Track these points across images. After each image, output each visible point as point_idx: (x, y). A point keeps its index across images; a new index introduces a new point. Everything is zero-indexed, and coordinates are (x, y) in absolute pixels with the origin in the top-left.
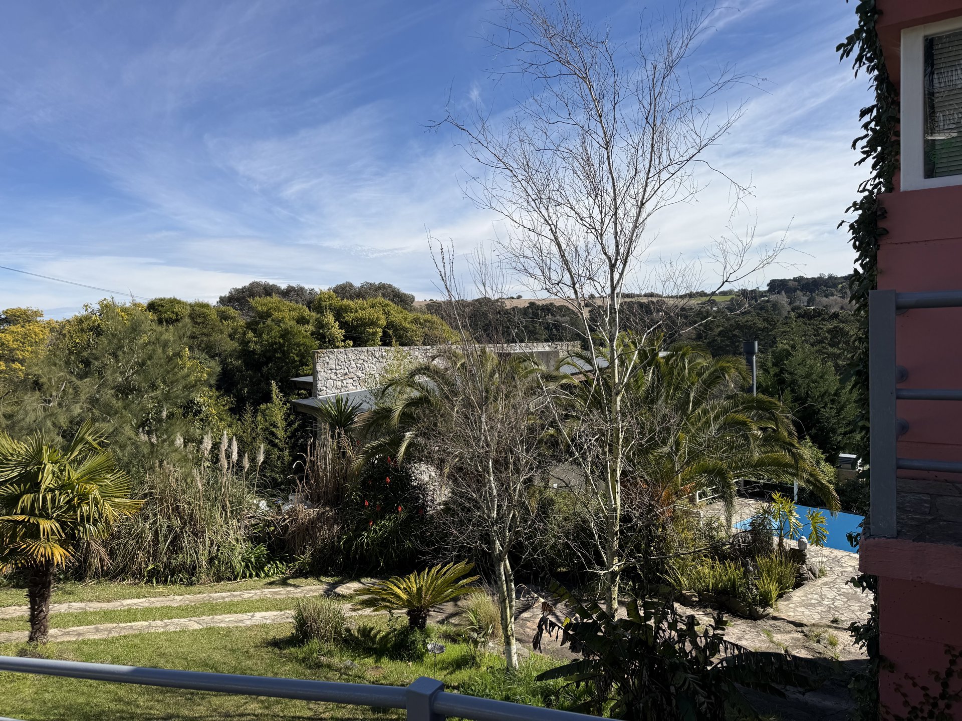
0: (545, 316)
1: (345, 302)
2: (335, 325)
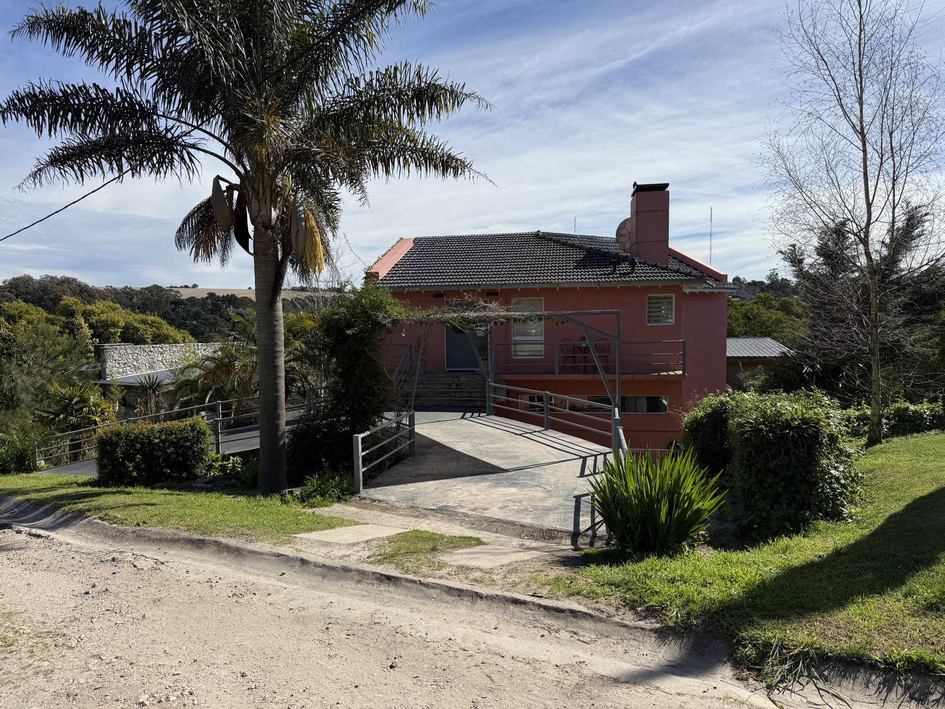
0: (226, 308)
1: (89, 307)
2: (85, 326)
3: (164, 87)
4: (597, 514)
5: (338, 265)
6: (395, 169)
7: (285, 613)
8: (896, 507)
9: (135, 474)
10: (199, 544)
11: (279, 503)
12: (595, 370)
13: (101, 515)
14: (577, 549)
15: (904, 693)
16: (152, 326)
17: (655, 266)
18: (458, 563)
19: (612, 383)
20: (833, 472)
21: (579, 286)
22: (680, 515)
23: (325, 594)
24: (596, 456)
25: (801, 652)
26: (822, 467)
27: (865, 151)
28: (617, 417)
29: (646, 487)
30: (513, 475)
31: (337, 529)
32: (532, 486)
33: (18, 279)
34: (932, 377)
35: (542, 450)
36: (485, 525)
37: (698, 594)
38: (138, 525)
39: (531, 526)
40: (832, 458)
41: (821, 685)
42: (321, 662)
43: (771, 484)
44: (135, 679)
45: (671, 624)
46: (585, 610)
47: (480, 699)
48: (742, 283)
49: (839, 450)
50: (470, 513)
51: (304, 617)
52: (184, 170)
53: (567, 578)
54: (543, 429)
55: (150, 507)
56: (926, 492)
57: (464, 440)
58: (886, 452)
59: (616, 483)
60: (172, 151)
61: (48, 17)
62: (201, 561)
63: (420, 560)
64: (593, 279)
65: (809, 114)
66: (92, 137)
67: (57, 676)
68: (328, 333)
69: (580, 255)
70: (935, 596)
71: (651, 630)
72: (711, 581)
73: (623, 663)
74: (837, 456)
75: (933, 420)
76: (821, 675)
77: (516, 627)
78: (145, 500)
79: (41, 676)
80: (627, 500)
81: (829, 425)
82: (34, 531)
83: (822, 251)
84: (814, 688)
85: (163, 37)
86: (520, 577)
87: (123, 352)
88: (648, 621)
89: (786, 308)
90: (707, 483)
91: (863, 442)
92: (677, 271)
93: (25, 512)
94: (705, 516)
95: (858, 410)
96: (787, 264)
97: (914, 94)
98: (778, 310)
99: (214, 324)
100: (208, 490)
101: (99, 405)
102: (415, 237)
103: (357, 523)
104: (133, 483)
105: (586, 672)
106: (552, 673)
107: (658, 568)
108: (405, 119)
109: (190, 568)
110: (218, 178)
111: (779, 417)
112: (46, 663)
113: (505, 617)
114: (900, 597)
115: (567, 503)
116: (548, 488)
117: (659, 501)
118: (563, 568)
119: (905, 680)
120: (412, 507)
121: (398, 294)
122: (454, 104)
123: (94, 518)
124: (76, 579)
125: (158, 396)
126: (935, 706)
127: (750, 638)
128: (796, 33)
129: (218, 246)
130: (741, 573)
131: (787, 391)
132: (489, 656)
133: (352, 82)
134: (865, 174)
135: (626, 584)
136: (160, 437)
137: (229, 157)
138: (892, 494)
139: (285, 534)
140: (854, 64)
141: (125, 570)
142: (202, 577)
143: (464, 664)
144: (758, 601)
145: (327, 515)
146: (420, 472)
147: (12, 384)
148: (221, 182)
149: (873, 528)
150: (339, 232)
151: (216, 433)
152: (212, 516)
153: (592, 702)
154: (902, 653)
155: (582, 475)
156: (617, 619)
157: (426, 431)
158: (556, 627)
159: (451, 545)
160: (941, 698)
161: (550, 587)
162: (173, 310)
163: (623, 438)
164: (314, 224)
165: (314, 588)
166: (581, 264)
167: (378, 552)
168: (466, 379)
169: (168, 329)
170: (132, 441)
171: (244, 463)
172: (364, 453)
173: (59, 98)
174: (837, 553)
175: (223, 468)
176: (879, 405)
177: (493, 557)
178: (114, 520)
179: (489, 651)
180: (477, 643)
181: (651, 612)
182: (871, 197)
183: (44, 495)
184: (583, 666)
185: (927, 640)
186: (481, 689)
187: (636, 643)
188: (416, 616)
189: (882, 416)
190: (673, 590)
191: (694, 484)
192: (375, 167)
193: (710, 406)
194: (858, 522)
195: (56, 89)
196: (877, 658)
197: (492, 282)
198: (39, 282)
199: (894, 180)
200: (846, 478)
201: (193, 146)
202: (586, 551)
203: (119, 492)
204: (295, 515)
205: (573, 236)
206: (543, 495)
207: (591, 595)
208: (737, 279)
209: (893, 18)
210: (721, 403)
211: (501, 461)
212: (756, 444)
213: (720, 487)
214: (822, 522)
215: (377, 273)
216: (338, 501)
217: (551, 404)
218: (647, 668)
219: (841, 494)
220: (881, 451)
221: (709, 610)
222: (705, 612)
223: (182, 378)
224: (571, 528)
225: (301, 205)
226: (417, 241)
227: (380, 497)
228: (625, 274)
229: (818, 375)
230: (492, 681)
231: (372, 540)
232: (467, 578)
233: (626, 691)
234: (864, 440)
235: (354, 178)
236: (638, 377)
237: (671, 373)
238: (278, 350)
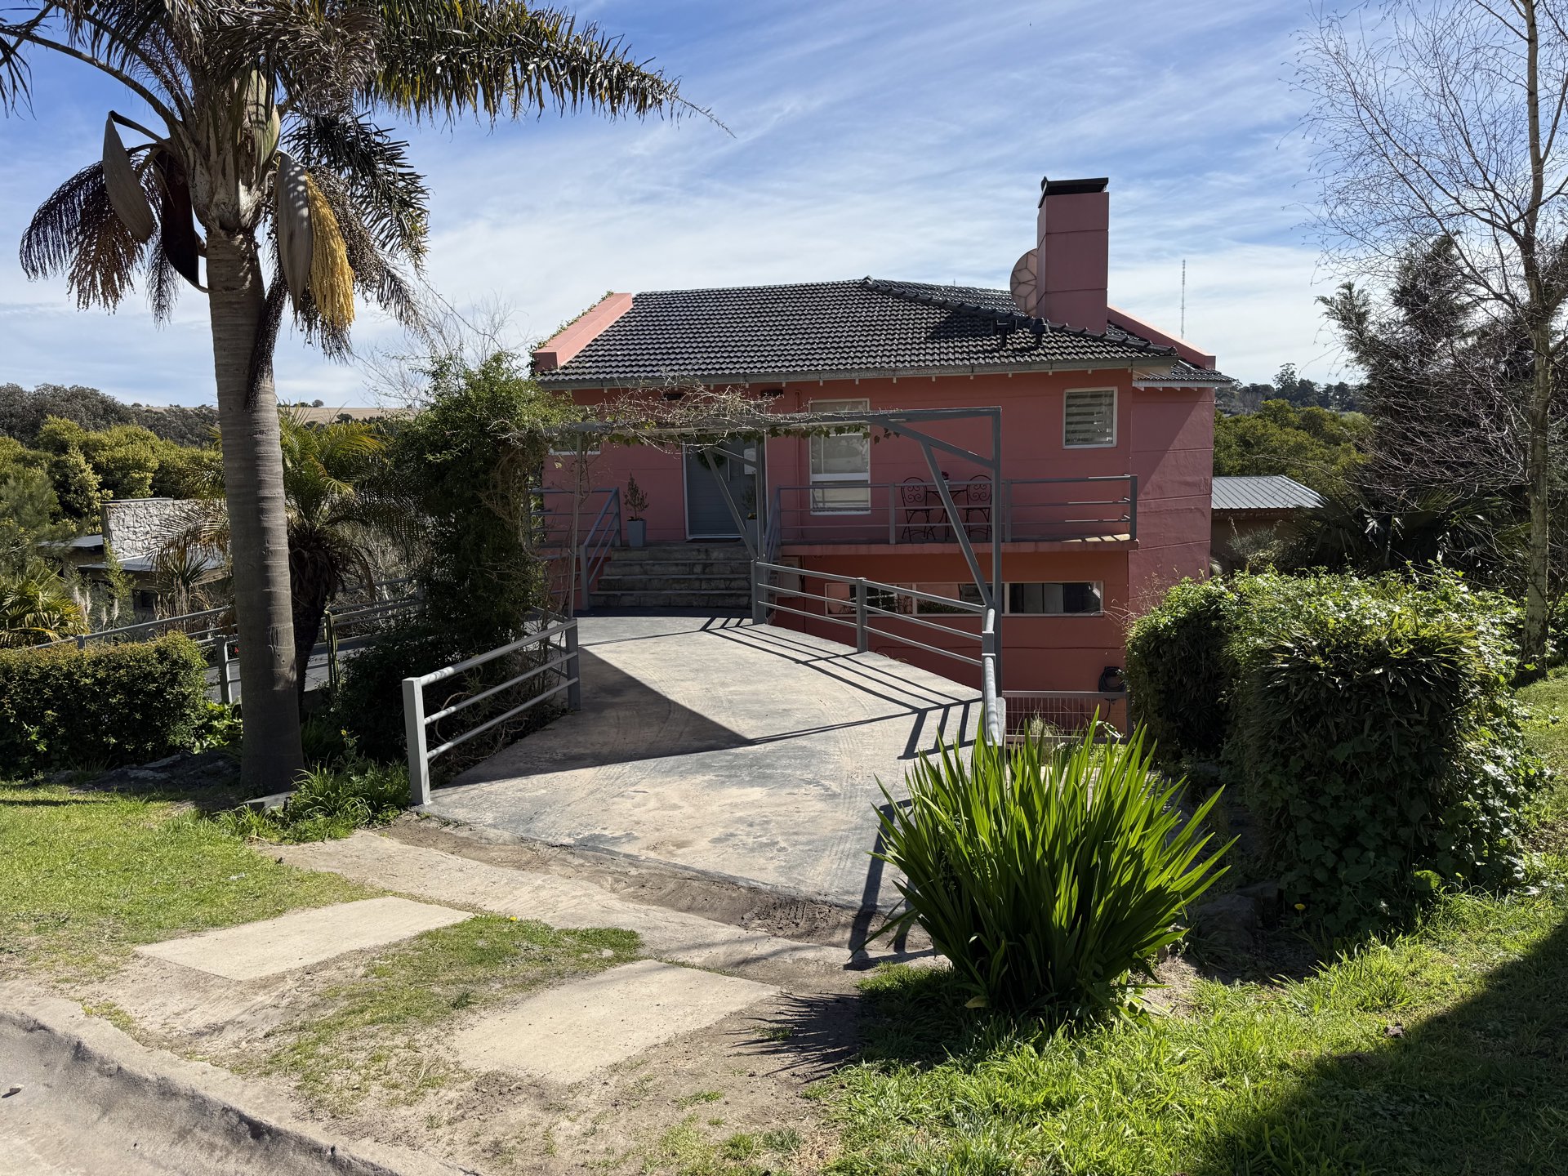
1: (94, 435)
2: (88, 468)
11: (227, 832)
12: (948, 536)
17: (1081, 334)
19: (984, 558)
20: (1489, 767)
21: (934, 374)
22: (1111, 908)
24: (947, 708)
26: (1463, 755)
27: (1532, 40)
28: (990, 629)
30: (767, 755)
32: (801, 783)
35: (842, 696)
36: (669, 887)
39: (772, 891)
43: (1337, 798)
50: (644, 855)
54: (854, 650)
57: (692, 675)
63: (392, 1050)
64: (961, 360)
69: (938, 317)
81: (1477, 651)
83: (1403, 297)
87: (142, 512)
89: (1312, 426)
92: (1121, 344)
96: (1334, 323)
98: (1298, 428)
102: (639, 292)
103: (366, 893)
110: (115, 118)
111: (1358, 635)
115: (863, 828)
116: (834, 786)
117: (1054, 871)
120: (523, 840)
136: (94, 676)
146: (576, 750)
148: (123, 128)
151: (220, 664)
155: (910, 753)
159: (536, 972)
166: (939, 333)
167: (305, 1016)
168: (721, 555)
172: (429, 720)
176: (1543, 597)
182: (1543, 145)
193: (1185, 603)
197: (770, 370)
204: (261, 861)
205: (932, 288)
206: (820, 806)
210: (1208, 595)
211: (753, 722)
212: (1300, 702)
215: (554, 355)
216: (368, 825)
220: (1553, 697)
224: (858, 899)
226: (640, 300)
227: (460, 814)
228: (1022, 350)
229: (1395, 537)
231: (328, 964)
236: (1044, 547)
237: (1108, 538)
238: (266, 493)
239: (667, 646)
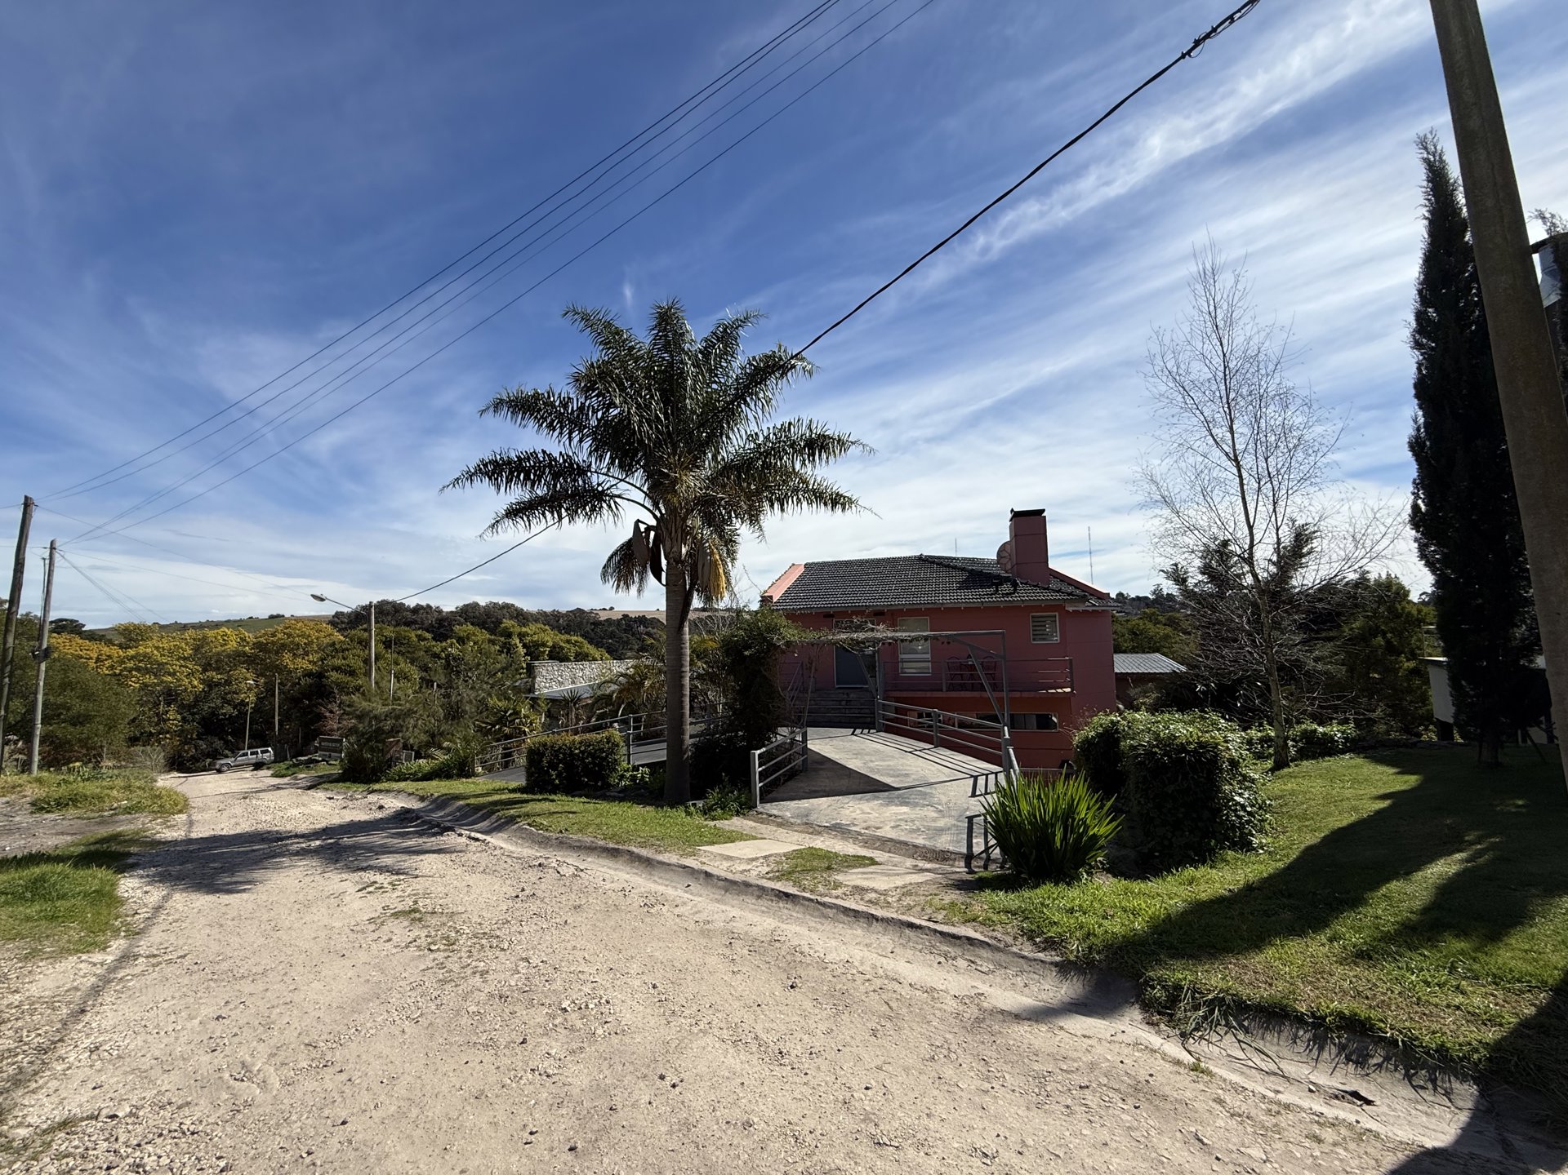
0: (638, 627)
1: (524, 629)
2: (520, 645)
3: (598, 449)
4: (990, 837)
5: (736, 590)
6: (790, 507)
7: (692, 926)
8: (1312, 839)
9: (557, 782)
10: (614, 853)
11: (684, 815)
12: (982, 688)
13: (529, 821)
14: (971, 872)
15: (1339, 1054)
16: (575, 645)
17: (1037, 586)
18: (853, 883)
19: (1000, 700)
20: (1237, 798)
21: (963, 606)
22: (1076, 840)
23: (728, 908)
24: (987, 775)
25: (1216, 998)
26: (1224, 792)
27: (1240, 476)
28: (1007, 736)
29: (1040, 810)
30: (904, 793)
31: (737, 843)
32: (924, 806)
33: (468, 605)
34: (1339, 698)
35: (933, 769)
36: (878, 844)
37: (1099, 927)
38: (561, 832)
39: (924, 847)
40: (1235, 783)
41: (1241, 1037)
42: (726, 978)
43: (1170, 809)
44: (558, 985)
45: (1072, 958)
46: (982, 938)
47: (879, 1027)
48: (1126, 598)
49: (1241, 774)
50: (863, 831)
51: (709, 931)
52: (611, 517)
53: (962, 903)
54: (933, 746)
55: (571, 815)
56: (1345, 823)
57: (854, 757)
58: (1295, 777)
59: (1010, 807)
60: (601, 500)
61: (509, 397)
62: (616, 870)
63: (816, 878)
64: (977, 599)
65: (1179, 445)
66: (539, 492)
67: (492, 977)
68: (727, 653)
69: (963, 576)
70: (1365, 943)
71: (1052, 963)
72: (1112, 913)
73: (1024, 998)
74: (1239, 782)
75: (1346, 743)
76: (1241, 1026)
77: (912, 952)
78: (566, 808)
79: (478, 975)
80: (1020, 825)
81: (1228, 748)
82: (473, 834)
83: (1206, 570)
84: (1234, 1040)
85: (598, 410)
86: (914, 901)
87: (549, 669)
88: (1047, 953)
89: (1173, 623)
90: (1101, 808)
91: (1269, 766)
92: (1060, 591)
93: (465, 816)
94: (1102, 842)
95: (1260, 731)
96: (1170, 581)
97: (1286, 422)
98: (1165, 625)
99: (627, 643)
100: (621, 800)
101: (528, 717)
102: (806, 563)
103: (755, 838)
104: (554, 790)
105: (985, 1005)
106: (951, 1005)
107: (1055, 896)
108: (798, 466)
109: (607, 876)
110: (638, 521)
111: (1173, 740)
112: (482, 964)
113: (901, 941)
114: (1324, 940)
115: (959, 824)
116: (940, 807)
117: (1053, 826)
118: (958, 892)
119: (1338, 1037)
120: (807, 824)
121: (792, 616)
122: (841, 450)
123: (523, 824)
124: (508, 882)
125: (578, 709)
126: (1377, 1072)
127: (1158, 978)
128: (1160, 374)
129: (636, 579)
130: (1143, 906)
131: (1181, 710)
132: (886, 982)
133: (752, 437)
134: (1244, 499)
135: (1023, 912)
136: (579, 748)
137: (648, 504)
138: (1307, 823)
139: (690, 846)
140: (1221, 398)
141: (551, 875)
142: (617, 886)
143: (862, 989)
144: (1164, 938)
145: (727, 828)
146: (814, 789)
147: (459, 698)
148: (640, 525)
149: (1287, 861)
150: (737, 563)
151: (628, 746)
152: (624, 825)
153: (993, 1038)
154: (1331, 1006)
155: (974, 795)
156: (1014, 949)
157: (817, 747)
158: (953, 954)
159: (846, 864)
160: (1383, 1062)
161: (945, 912)
162: (593, 630)
163: (1014, 759)
164: (718, 557)
165: (717, 901)
166: (964, 585)
167: (776, 869)
168: (855, 696)
169: (589, 648)
170: (556, 751)
171: (651, 774)
172: (761, 769)
173: (515, 462)
174: (1249, 888)
175: (634, 778)
176: (1282, 725)
177: (886, 878)
178: (539, 826)
179: (887, 977)
180: (874, 967)
181: (1050, 944)
182: (1252, 521)
183: (482, 800)
184: (982, 998)
185: (1359, 993)
186: (879, 1016)
187: (1036, 977)
188: (813, 934)
189: (1287, 738)
190: (1072, 921)
191: (1088, 809)
192: (772, 506)
193: (1101, 726)
194: (1270, 853)
195: (513, 455)
196: (1303, 1011)
197: (878, 603)
198: (484, 607)
199: (1275, 503)
200: (1252, 806)
201: (619, 496)
202: (980, 874)
203: (545, 799)
204: (699, 827)
205: (954, 558)
206: (935, 815)
207: (987, 923)
208: (1120, 595)
209: (1257, 355)
210: (1112, 722)
211: (893, 779)
212: (1151, 768)
213: (1116, 810)
214: (1230, 852)
215: (771, 597)
216: (737, 815)
217: (940, 721)
218: (1049, 1005)
219: (1248, 822)
220: (1290, 776)
221: (1112, 945)
222: (1108, 947)
223: (599, 693)
224: (965, 850)
225: (707, 541)
226: (807, 566)
227: (775, 812)
228: (1007, 594)
229: (1212, 694)
230: (891, 1008)
231: (770, 856)
232: (862, 899)
233: (1029, 1029)
234: (1269, 764)
235: (754, 518)
236: (1025, 695)
237: (1059, 690)
238: (684, 669)
239: (835, 742)
